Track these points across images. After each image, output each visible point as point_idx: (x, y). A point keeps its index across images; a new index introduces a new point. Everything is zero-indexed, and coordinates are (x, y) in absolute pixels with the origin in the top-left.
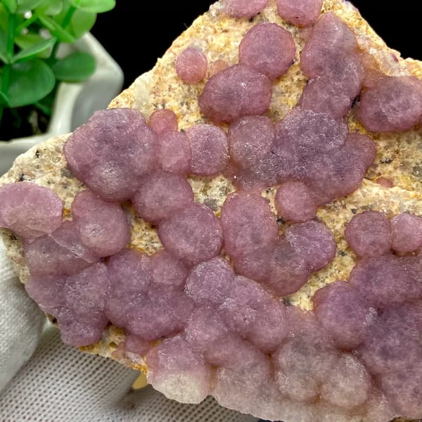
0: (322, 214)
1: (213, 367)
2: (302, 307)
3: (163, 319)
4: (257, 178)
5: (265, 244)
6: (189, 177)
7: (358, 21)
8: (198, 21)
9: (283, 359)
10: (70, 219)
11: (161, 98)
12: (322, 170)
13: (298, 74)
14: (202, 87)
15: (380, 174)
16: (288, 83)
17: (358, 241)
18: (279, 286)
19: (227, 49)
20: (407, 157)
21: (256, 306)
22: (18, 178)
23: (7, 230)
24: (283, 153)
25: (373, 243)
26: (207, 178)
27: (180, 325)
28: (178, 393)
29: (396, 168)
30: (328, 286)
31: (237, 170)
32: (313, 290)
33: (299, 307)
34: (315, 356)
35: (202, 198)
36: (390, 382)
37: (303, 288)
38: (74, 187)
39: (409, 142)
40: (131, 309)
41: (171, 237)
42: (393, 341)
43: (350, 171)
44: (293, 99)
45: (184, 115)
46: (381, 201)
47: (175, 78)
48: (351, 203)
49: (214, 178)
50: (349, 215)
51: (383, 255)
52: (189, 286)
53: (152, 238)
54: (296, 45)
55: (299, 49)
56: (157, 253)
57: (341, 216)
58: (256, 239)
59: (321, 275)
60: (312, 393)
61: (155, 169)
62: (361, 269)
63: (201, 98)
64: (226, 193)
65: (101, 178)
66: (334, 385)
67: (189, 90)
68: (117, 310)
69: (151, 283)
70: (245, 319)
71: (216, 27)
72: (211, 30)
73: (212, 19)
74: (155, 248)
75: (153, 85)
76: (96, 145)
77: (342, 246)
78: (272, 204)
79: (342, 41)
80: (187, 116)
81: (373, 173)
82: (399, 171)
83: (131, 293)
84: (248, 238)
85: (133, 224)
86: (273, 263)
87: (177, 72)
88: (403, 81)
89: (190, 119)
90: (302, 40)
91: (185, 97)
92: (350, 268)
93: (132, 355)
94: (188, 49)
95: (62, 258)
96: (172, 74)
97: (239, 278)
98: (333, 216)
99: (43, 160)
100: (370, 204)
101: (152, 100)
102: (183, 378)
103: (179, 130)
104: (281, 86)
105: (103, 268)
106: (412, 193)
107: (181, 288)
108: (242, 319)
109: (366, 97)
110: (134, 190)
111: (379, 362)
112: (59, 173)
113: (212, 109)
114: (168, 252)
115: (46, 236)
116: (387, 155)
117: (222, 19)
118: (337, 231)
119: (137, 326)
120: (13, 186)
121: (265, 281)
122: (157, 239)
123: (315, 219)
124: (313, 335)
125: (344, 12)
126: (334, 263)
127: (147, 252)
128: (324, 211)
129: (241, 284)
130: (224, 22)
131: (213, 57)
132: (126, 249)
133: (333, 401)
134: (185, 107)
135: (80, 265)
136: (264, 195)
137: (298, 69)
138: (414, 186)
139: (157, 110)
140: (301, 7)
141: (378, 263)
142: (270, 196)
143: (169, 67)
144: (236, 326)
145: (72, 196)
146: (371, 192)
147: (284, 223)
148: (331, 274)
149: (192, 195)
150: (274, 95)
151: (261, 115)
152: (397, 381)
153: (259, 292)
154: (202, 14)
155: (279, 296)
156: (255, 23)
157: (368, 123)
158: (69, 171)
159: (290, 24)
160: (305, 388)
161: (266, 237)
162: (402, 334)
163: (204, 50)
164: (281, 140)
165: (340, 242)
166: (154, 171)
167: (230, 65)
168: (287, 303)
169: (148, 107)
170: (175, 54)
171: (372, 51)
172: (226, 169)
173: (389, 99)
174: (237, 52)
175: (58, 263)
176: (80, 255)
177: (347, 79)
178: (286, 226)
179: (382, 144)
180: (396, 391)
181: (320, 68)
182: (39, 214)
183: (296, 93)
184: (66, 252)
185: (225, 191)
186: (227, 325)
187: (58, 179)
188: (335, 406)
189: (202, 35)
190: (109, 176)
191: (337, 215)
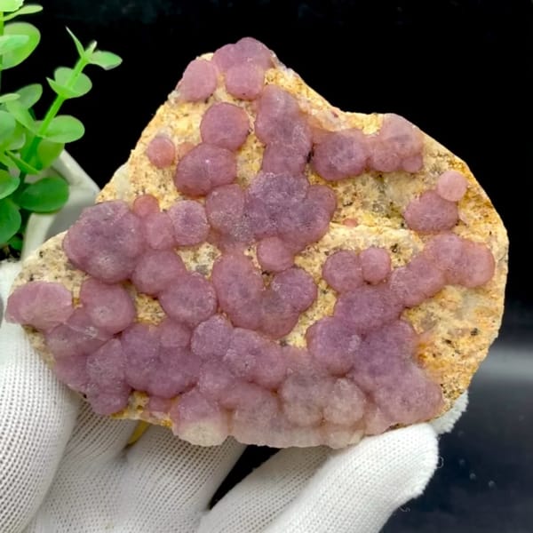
0: (299, 260)
1: (229, 411)
2: (298, 345)
3: (177, 378)
4: (237, 240)
5: (253, 297)
6: (178, 249)
7: (298, 87)
8: (161, 111)
9: (287, 393)
10: (81, 306)
11: (140, 185)
12: (291, 223)
13: (255, 142)
14: (174, 168)
15: (344, 216)
16: (249, 151)
17: (333, 278)
18: (274, 330)
19: (190, 131)
20: (365, 197)
21: (255, 352)
22: (28, 279)
23: (27, 325)
24: (255, 215)
25: (345, 279)
26: (194, 247)
27: (193, 381)
28: (200, 438)
29: (357, 209)
30: (316, 323)
31: (219, 236)
32: (304, 329)
33: (294, 345)
34: (313, 385)
35: (193, 266)
36: (381, 395)
37: (295, 329)
38: (79, 277)
39: (364, 184)
40: (148, 374)
41: (171, 307)
42: (378, 361)
43: (314, 219)
44: (256, 165)
45: (163, 196)
46: (348, 240)
47: (149, 165)
48: (322, 246)
49: (201, 246)
50: (324, 258)
51: (358, 287)
52: (194, 345)
53: (156, 310)
54: (250, 117)
55: (252, 120)
56: (162, 321)
57: (317, 260)
58: (245, 294)
59: (310, 314)
60: (316, 418)
61: (145, 249)
62: (340, 304)
63: (175, 179)
64: (213, 258)
65: (99, 266)
66: (333, 407)
67: (163, 172)
68: (136, 378)
69: (161, 348)
70: (246, 365)
71: (178, 113)
72: (174, 117)
73: (172, 107)
74: (160, 318)
75: (130, 175)
76: (89, 238)
77: (323, 285)
78: (255, 260)
79: (285, 108)
80: (166, 196)
81: (338, 216)
82: (360, 211)
83: (145, 360)
84: (237, 294)
85: (137, 299)
86: (263, 311)
87: (150, 159)
88: (344, 134)
89: (169, 199)
90: (253, 111)
91: (162, 180)
92: (333, 303)
93: (157, 414)
94: (156, 137)
95: (79, 341)
96: (146, 163)
97: (237, 331)
98: (309, 260)
99: (47, 260)
100: (339, 244)
101: (132, 188)
102: (202, 424)
103: (161, 211)
104: (243, 155)
105: (117, 343)
106: (374, 229)
107: (189, 347)
108: (244, 365)
109: (317, 153)
110: (130, 271)
111: (368, 380)
112: (63, 267)
113: (186, 187)
114: (171, 319)
115: (61, 324)
116: (347, 199)
117: (181, 106)
118: (315, 273)
119: (155, 388)
120: (26, 286)
121: (260, 328)
122: (160, 309)
123: (295, 266)
124: (309, 368)
125: (286, 80)
126: (319, 302)
127: (153, 322)
128: (301, 258)
129: (238, 335)
130: (183, 107)
131: (179, 140)
132: (134, 323)
133: (335, 422)
134: (163, 189)
135: (96, 345)
136: (247, 253)
137: (255, 138)
138: (376, 221)
139: (138, 197)
140: (246, 85)
141: (354, 295)
142: (252, 253)
143: (142, 156)
144: (241, 372)
145: (78, 285)
146: (338, 235)
147: (268, 274)
148: (318, 312)
149: (183, 265)
150: (238, 165)
151: (232, 183)
152: (387, 394)
153: (256, 339)
154: (163, 103)
155: (276, 339)
156: (210, 104)
157: (323, 175)
158: (72, 265)
159: (241, 100)
160: (309, 414)
161: (253, 291)
162: (384, 352)
163: (170, 135)
164: (251, 204)
165: (320, 282)
166: (144, 251)
167: (196, 144)
168: (284, 344)
169: (130, 195)
170: (145, 144)
171: (314, 112)
172: (209, 237)
173: (335, 152)
174: (199, 132)
175: (77, 346)
176: (94, 336)
177: (296, 141)
178: (271, 276)
179: (340, 189)
180: (387, 403)
181: (272, 135)
182: (52, 307)
183: (258, 159)
184: (81, 335)
185: (213, 255)
186: (233, 373)
187: (63, 273)
188: (337, 425)
189: (166, 122)
190: (106, 263)
191: (313, 259)
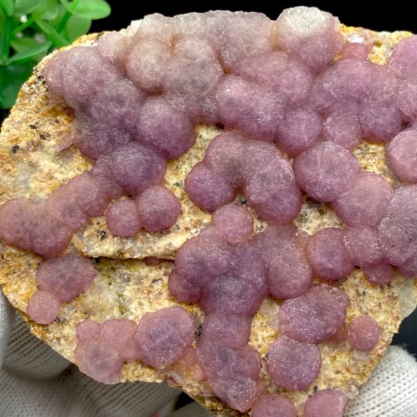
0: (206, 218)
11: (386, 294)
14: (349, 314)
15: (160, 268)
16: (266, 335)
19: (332, 355)
20: (139, 289)
30: (185, 151)
32: (198, 144)
34: (184, 82)
37: (208, 143)
44: (258, 321)
45: (360, 283)
46: (155, 242)
47: (377, 317)
49: (316, 229)
50: (180, 222)
51: (141, 192)
53: (364, 157)
54: (267, 374)
55: (264, 370)
56: (357, 144)
63: (348, 303)
66: (160, 59)
67: (361, 308)
71: (348, 374)
72: (352, 370)
74: (359, 148)
75: (398, 305)
77: (179, 192)
78: (255, 217)
80: (357, 283)
81: (167, 267)
82: (143, 274)
85: (386, 167)
87: (376, 323)
89: (353, 280)
90: (263, 380)
92: (168, 174)
96: (380, 320)
98: (195, 218)
100: (163, 238)
101: (395, 291)
102: (306, 31)
103: (361, 267)
104: (273, 331)
106: (127, 256)
116: (158, 287)
117: (344, 383)
118: (188, 204)
122: (359, 157)
123: (211, 211)
126: (184, 174)
127: (366, 143)
128: (205, 221)
131: (344, 345)
134: (361, 291)
136: (265, 223)
137: (260, 350)
139: (388, 282)
143: (385, 327)
147: (240, 201)
150: (277, 321)
159: (278, 391)
169: (398, 283)
172: (307, 240)
178: (237, 199)
180: (102, 68)
183: (256, 327)
185: (302, 219)
189: (360, 364)
191: (191, 220)
